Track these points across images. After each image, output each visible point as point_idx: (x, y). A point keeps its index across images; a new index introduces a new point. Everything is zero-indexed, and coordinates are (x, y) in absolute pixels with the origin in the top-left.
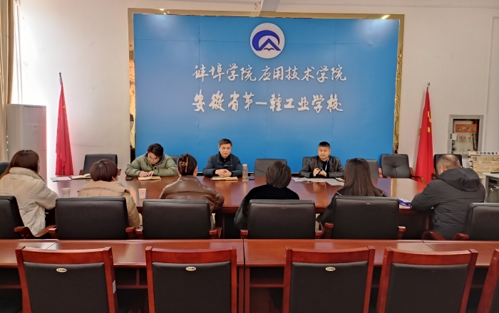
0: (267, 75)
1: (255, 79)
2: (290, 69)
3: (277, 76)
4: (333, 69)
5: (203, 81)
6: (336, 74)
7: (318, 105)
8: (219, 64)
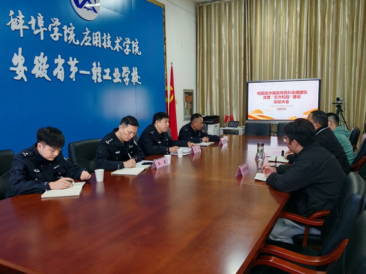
0: (88, 40)
1: (78, 43)
2: (105, 36)
3: (96, 42)
4: (133, 42)
5: (22, 35)
6: (135, 48)
7: (127, 78)
8: (39, 14)
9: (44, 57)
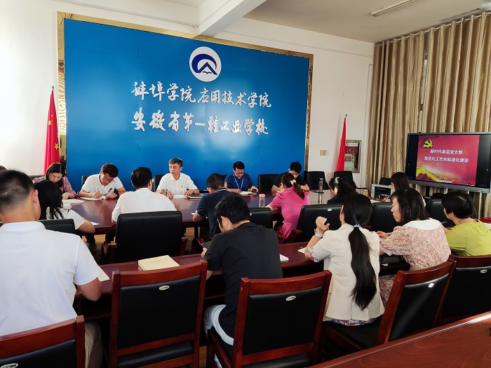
0: (205, 98)
1: (195, 101)
2: (225, 93)
3: (214, 99)
4: (261, 96)
5: (143, 99)
6: (263, 101)
7: (250, 128)
8: (159, 82)
9: (161, 113)
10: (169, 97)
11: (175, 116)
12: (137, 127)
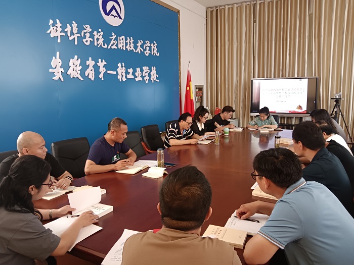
0: (114, 43)
1: (106, 46)
2: (129, 40)
3: (121, 46)
4: (152, 44)
5: (59, 41)
6: (154, 49)
7: (147, 76)
8: (73, 22)
9: (78, 60)
10: (84, 40)
11: (91, 63)
12: (55, 76)
